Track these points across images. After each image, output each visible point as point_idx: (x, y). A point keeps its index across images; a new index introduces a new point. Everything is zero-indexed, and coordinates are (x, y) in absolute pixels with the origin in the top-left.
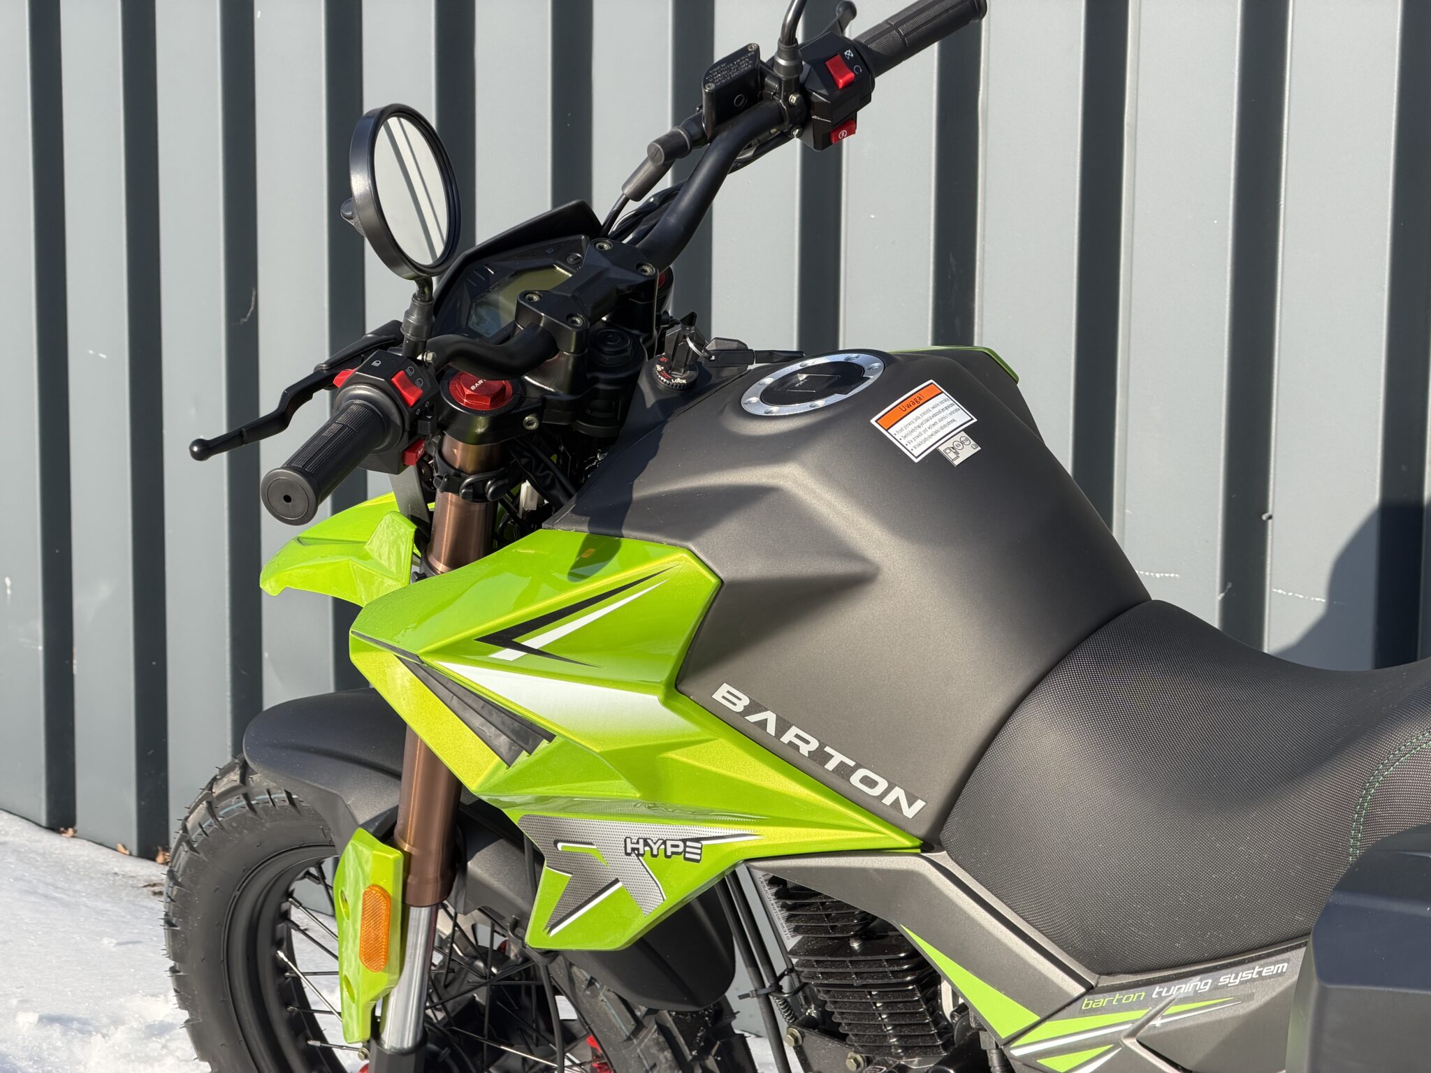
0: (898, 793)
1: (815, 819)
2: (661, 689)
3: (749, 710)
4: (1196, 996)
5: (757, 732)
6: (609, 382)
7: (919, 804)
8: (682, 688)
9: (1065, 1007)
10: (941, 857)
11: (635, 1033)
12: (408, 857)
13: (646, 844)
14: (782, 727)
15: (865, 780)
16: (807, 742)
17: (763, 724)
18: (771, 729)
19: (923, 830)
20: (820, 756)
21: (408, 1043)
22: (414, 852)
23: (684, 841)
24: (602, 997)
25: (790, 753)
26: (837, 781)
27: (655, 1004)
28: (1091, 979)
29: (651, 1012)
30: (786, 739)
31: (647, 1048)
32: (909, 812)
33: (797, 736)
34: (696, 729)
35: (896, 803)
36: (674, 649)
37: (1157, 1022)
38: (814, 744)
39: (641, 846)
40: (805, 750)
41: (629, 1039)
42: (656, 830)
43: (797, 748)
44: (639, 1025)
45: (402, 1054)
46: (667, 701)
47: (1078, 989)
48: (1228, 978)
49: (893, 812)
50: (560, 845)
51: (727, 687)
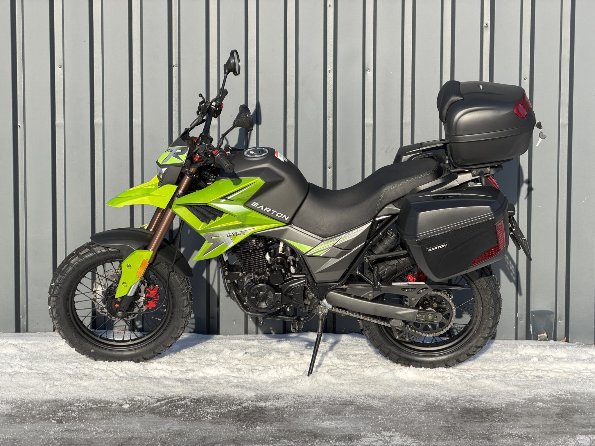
0: (285, 216)
2: (243, 205)
3: (258, 206)
7: (288, 217)
8: (247, 204)
9: (318, 245)
10: (292, 225)
14: (264, 208)
15: (279, 215)
16: (269, 210)
18: (262, 209)
19: (287, 222)
20: (271, 212)
23: (241, 232)
25: (265, 212)
26: (274, 216)
30: (264, 210)
32: (286, 219)
33: (267, 209)
34: (249, 210)
35: (284, 218)
39: (231, 235)
40: (268, 211)
42: (235, 231)
47: (319, 242)
49: (283, 220)
51: (254, 203)
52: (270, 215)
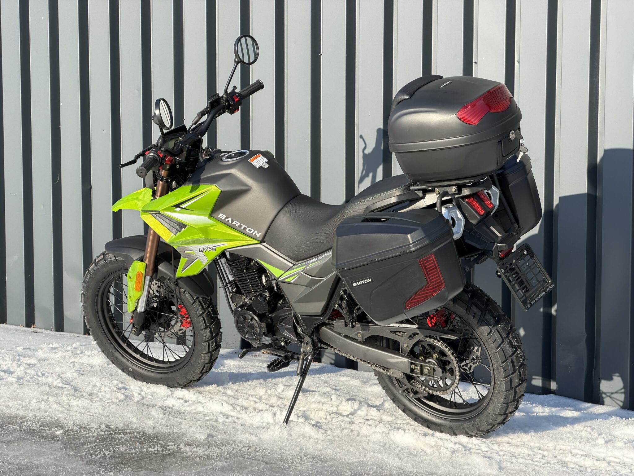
0: (256, 232)
1: (239, 239)
2: (208, 216)
3: (226, 218)
4: (314, 262)
5: (227, 223)
6: (192, 159)
7: (260, 234)
8: (212, 215)
9: (290, 268)
10: (265, 244)
11: (194, 303)
12: (147, 264)
13: (204, 249)
14: (232, 221)
15: (250, 230)
16: (237, 224)
17: (229, 221)
18: (230, 222)
19: (260, 239)
20: (240, 226)
21: (143, 311)
22: (148, 263)
23: (212, 247)
24: (187, 295)
25: (234, 227)
26: (244, 231)
27: (198, 296)
28: (294, 263)
29: (198, 298)
30: (233, 224)
31: (196, 306)
32: (258, 236)
33: (236, 223)
34: (215, 223)
35: (255, 234)
36: (210, 209)
37: (307, 268)
38: (239, 224)
39: (203, 250)
40: (237, 225)
41: (192, 304)
42: (206, 246)
43: (235, 225)
44: (195, 301)
45: (141, 313)
46: (209, 218)
47: (292, 265)
48: (320, 257)
49: (255, 236)
50: (185, 252)
51: (221, 214)
52: (239, 229)
